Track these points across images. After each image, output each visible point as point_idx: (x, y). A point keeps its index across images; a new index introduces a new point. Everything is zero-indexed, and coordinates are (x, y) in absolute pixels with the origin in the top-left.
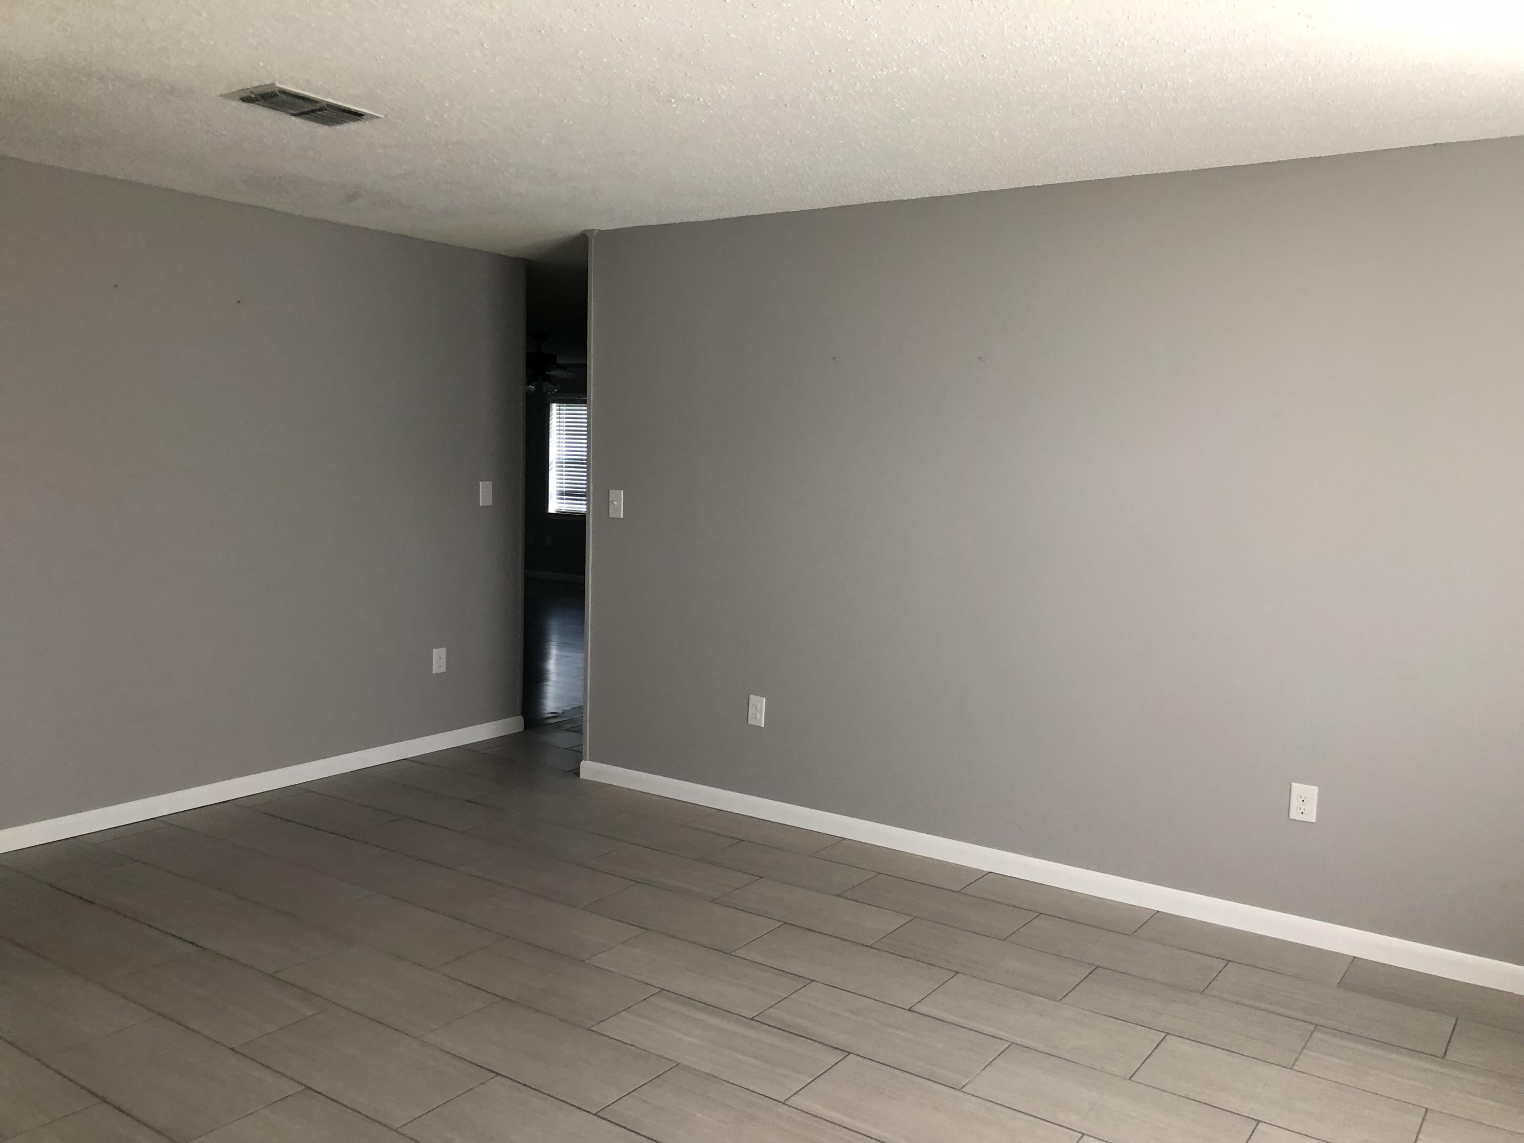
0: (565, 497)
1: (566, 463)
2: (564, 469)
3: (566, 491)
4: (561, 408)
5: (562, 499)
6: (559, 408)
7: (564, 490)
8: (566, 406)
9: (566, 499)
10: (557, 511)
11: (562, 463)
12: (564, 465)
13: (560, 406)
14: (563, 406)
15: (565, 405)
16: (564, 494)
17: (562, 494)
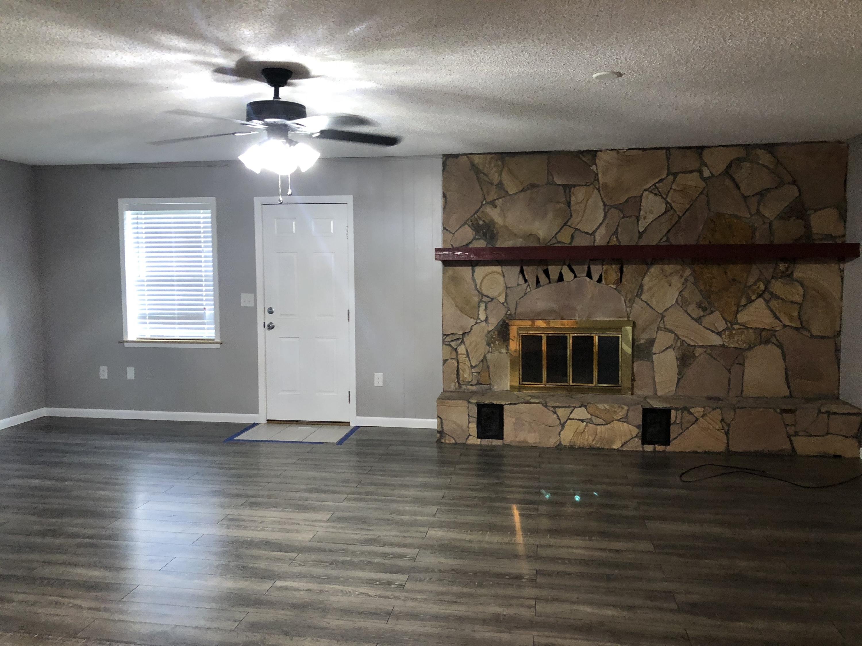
0: (148, 321)
1: (148, 281)
2: (146, 288)
3: (149, 314)
4: (139, 216)
5: (145, 323)
6: (136, 216)
7: (148, 312)
8: (144, 214)
9: (150, 323)
10: (138, 338)
11: (143, 281)
12: (146, 283)
13: (137, 214)
14: (141, 214)
15: (143, 212)
16: (147, 317)
17: (144, 318)
